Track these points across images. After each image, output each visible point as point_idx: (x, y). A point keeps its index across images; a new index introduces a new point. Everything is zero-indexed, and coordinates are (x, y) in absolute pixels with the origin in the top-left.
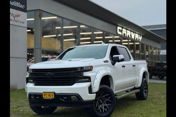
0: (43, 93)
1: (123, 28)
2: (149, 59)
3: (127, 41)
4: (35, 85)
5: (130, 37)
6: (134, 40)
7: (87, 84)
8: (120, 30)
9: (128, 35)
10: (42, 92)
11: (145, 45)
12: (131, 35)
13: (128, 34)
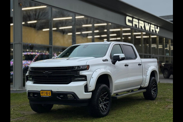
0: (41, 91)
1: (133, 18)
2: (170, 55)
3: (140, 33)
4: (34, 83)
5: (143, 28)
6: (149, 32)
7: (83, 83)
8: (129, 21)
9: (141, 27)
10: (39, 90)
11: (164, 39)
12: (145, 27)
13: (140, 25)
